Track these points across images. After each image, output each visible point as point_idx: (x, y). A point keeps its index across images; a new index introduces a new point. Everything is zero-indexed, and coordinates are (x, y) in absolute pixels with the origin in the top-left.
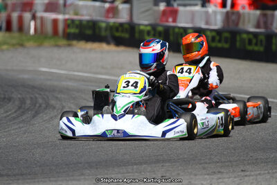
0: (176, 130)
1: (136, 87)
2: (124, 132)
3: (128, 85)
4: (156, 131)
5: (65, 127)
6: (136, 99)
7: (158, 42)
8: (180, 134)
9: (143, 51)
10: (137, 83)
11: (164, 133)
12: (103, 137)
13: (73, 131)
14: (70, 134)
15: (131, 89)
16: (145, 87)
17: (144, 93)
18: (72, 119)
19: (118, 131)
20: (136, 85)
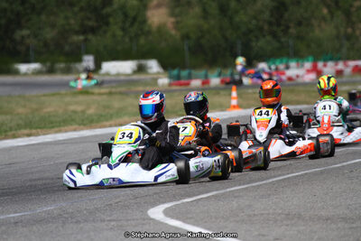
0: (167, 174)
1: (131, 137)
2: (120, 180)
3: (123, 137)
4: (148, 176)
5: (68, 179)
6: (131, 149)
7: (157, 94)
8: (171, 177)
9: (143, 102)
10: (131, 134)
11: (156, 178)
12: (100, 186)
13: (75, 182)
14: (72, 185)
15: (126, 139)
16: (139, 137)
17: (138, 142)
18: (74, 171)
19: (114, 179)
20: (130, 135)
